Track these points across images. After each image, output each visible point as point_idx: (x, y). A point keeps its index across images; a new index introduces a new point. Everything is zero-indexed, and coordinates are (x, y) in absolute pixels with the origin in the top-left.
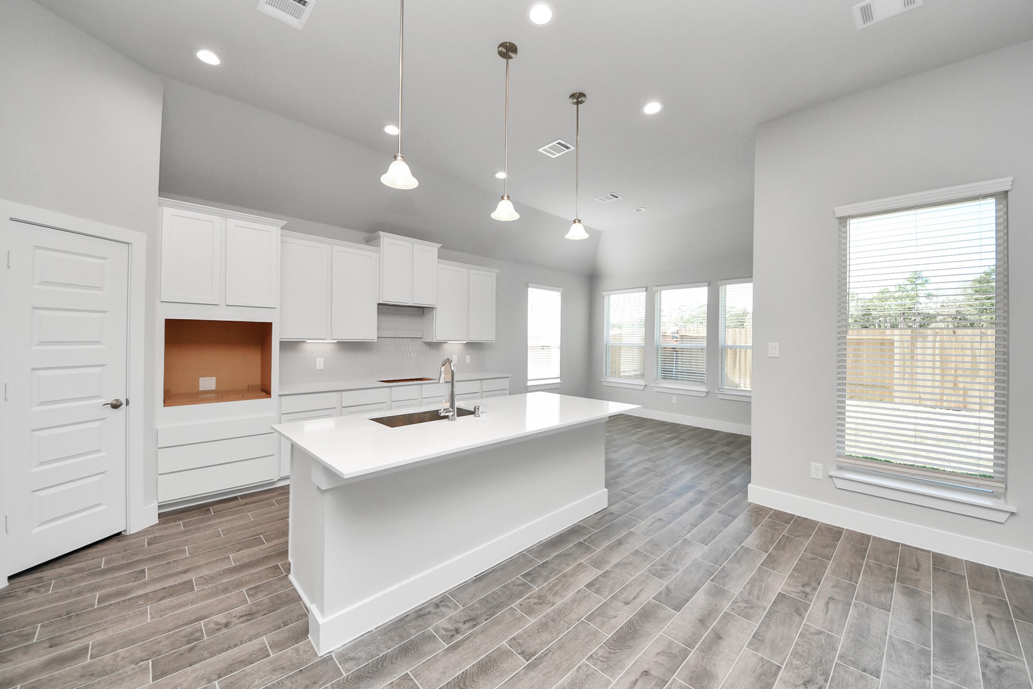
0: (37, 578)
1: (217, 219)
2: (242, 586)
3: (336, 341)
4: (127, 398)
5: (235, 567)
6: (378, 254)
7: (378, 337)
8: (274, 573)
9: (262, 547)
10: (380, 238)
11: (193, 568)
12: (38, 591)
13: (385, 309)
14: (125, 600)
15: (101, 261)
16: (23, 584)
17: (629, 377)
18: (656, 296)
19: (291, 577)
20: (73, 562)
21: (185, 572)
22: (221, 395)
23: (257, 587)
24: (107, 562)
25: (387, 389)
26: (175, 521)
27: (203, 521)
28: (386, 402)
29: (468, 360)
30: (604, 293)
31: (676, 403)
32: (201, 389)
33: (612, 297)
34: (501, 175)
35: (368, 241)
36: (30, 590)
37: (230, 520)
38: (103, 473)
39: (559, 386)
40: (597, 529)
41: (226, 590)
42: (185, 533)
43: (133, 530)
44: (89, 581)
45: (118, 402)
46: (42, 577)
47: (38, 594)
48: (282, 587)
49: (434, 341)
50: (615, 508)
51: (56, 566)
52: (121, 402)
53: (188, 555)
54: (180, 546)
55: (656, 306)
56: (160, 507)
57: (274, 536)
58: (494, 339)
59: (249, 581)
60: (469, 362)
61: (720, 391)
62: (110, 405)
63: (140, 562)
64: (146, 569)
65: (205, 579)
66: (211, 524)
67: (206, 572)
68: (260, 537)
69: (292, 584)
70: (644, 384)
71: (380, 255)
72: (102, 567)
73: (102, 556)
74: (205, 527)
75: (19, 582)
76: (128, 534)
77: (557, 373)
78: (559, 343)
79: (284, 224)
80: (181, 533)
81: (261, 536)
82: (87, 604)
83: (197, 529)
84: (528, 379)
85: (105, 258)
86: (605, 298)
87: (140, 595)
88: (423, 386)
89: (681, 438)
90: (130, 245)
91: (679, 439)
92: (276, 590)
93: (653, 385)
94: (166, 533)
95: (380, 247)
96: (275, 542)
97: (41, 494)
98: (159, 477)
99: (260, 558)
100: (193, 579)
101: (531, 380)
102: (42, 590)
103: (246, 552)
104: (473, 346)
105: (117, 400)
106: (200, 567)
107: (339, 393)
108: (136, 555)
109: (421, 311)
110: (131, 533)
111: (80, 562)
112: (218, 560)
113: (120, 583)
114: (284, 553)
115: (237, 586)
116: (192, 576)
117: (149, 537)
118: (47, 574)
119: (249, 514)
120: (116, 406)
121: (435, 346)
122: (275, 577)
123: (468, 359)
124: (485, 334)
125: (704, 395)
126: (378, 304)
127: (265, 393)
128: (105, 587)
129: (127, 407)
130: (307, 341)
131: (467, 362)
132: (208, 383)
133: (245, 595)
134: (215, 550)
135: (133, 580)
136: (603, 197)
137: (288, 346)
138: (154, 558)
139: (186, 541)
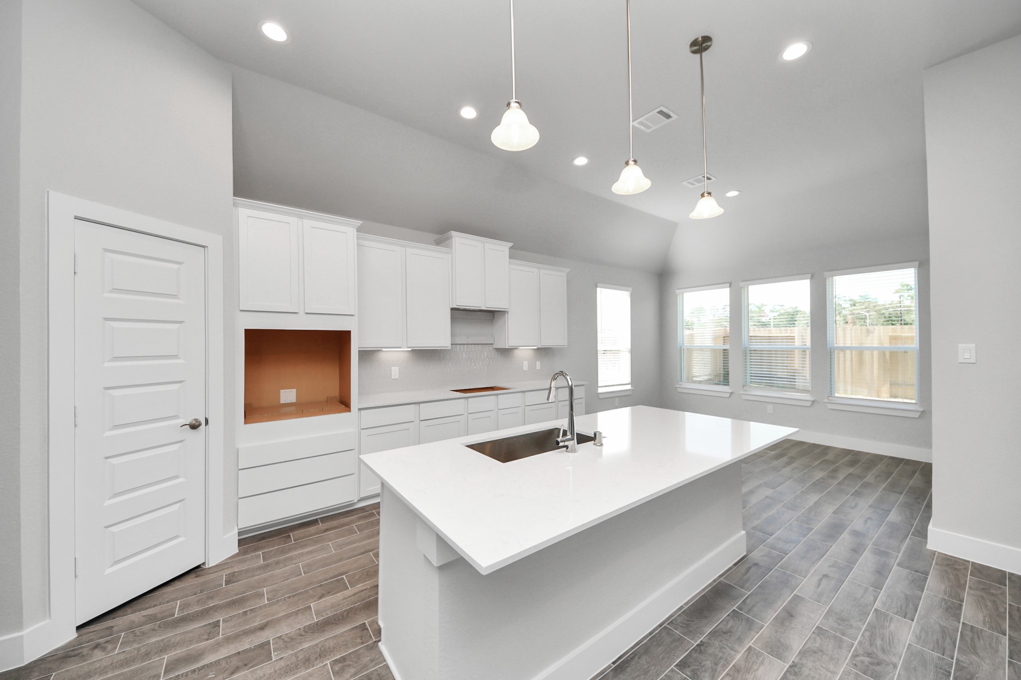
0: (108, 628)
1: (293, 220)
2: (325, 656)
3: (410, 349)
4: (207, 417)
5: (317, 624)
6: (450, 255)
7: (452, 344)
8: (361, 637)
9: (346, 593)
10: (452, 238)
11: (271, 621)
12: (104, 649)
13: (460, 315)
14: (194, 671)
15: (176, 266)
16: (92, 636)
17: (700, 382)
18: (743, 292)
19: (382, 646)
20: (148, 605)
21: (262, 628)
22: (302, 409)
23: (343, 659)
24: (182, 608)
25: (463, 400)
26: (255, 550)
27: (283, 552)
28: (462, 415)
29: (538, 367)
30: (677, 291)
31: (772, 412)
32: (282, 401)
33: (686, 295)
34: (581, 161)
35: (438, 243)
36: (97, 646)
37: (311, 552)
38: (182, 500)
39: (630, 393)
40: (748, 590)
41: (307, 662)
42: (265, 567)
43: (211, 563)
44: (160, 635)
45: (197, 422)
46: (112, 627)
47: (104, 653)
48: (372, 660)
49: (507, 347)
50: (756, 555)
51: (129, 611)
52: (200, 422)
53: (266, 602)
54: (259, 588)
55: (743, 303)
56: (240, 534)
57: (357, 577)
58: (566, 344)
59: (334, 648)
60: (539, 368)
61: (830, 400)
62: (188, 426)
63: (216, 608)
64: (221, 621)
65: (284, 642)
66: (291, 557)
67: (285, 629)
68: (343, 578)
69: (384, 658)
70: (730, 391)
71: (452, 258)
72: (176, 616)
73: (177, 599)
74: (285, 560)
75: (88, 633)
76: (207, 567)
77: (627, 378)
78: (629, 347)
79: (359, 224)
80: (259, 568)
81: (344, 576)
82: (153, 674)
83: (277, 563)
84: (599, 385)
85: (180, 263)
86: (678, 297)
87: (211, 663)
88: (499, 396)
89: (789, 455)
90: (206, 248)
91: (787, 456)
92: (365, 667)
93: (742, 392)
94: (244, 567)
95: (452, 249)
96: (360, 586)
97: (115, 529)
98: (239, 500)
99: (345, 611)
100: (271, 639)
101: (602, 387)
102: (110, 647)
103: (329, 600)
104: (543, 352)
105: (196, 420)
106: (278, 620)
107: (417, 406)
108: (212, 598)
109: (491, 316)
110: (210, 566)
111: (154, 606)
112: (299, 610)
113: (191, 642)
114: (371, 605)
115: (320, 655)
116: (268, 635)
117: (228, 572)
118: (119, 622)
119: (330, 543)
120: (194, 426)
121: (506, 352)
122: (363, 643)
123: (538, 365)
124: (556, 338)
125: (809, 404)
126: (452, 309)
127: (344, 406)
128: (175, 646)
129: (207, 427)
130: (383, 350)
131: (537, 368)
132: (288, 396)
133: (329, 672)
134: (296, 595)
135: (206, 637)
136: (693, 180)
137: (367, 355)
138: (232, 604)
139: (265, 580)
